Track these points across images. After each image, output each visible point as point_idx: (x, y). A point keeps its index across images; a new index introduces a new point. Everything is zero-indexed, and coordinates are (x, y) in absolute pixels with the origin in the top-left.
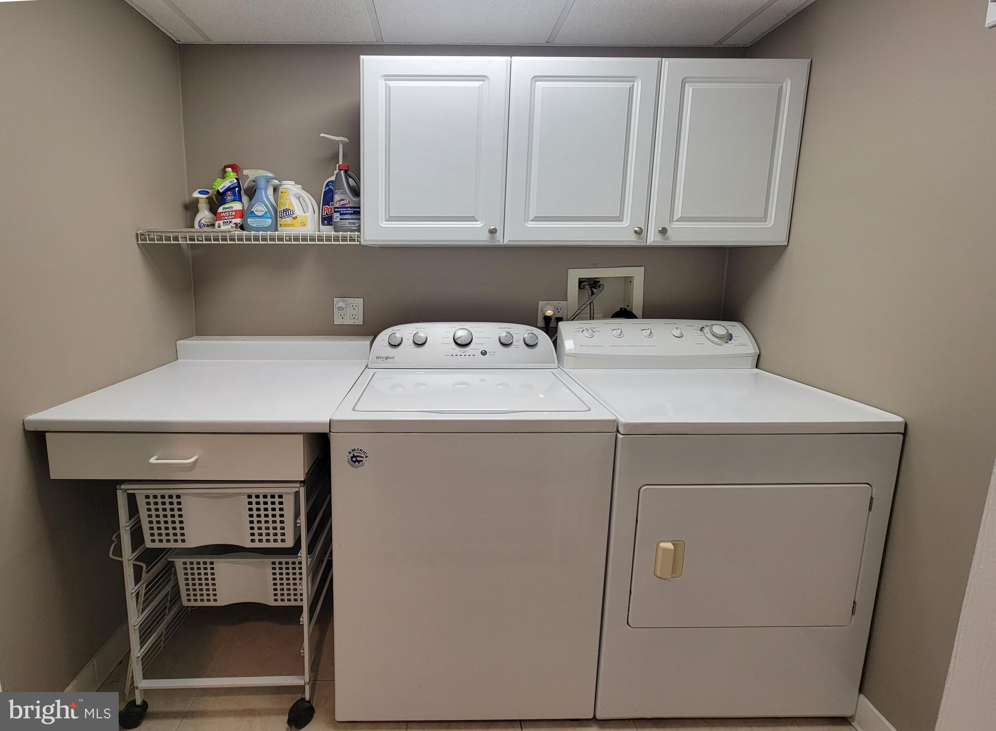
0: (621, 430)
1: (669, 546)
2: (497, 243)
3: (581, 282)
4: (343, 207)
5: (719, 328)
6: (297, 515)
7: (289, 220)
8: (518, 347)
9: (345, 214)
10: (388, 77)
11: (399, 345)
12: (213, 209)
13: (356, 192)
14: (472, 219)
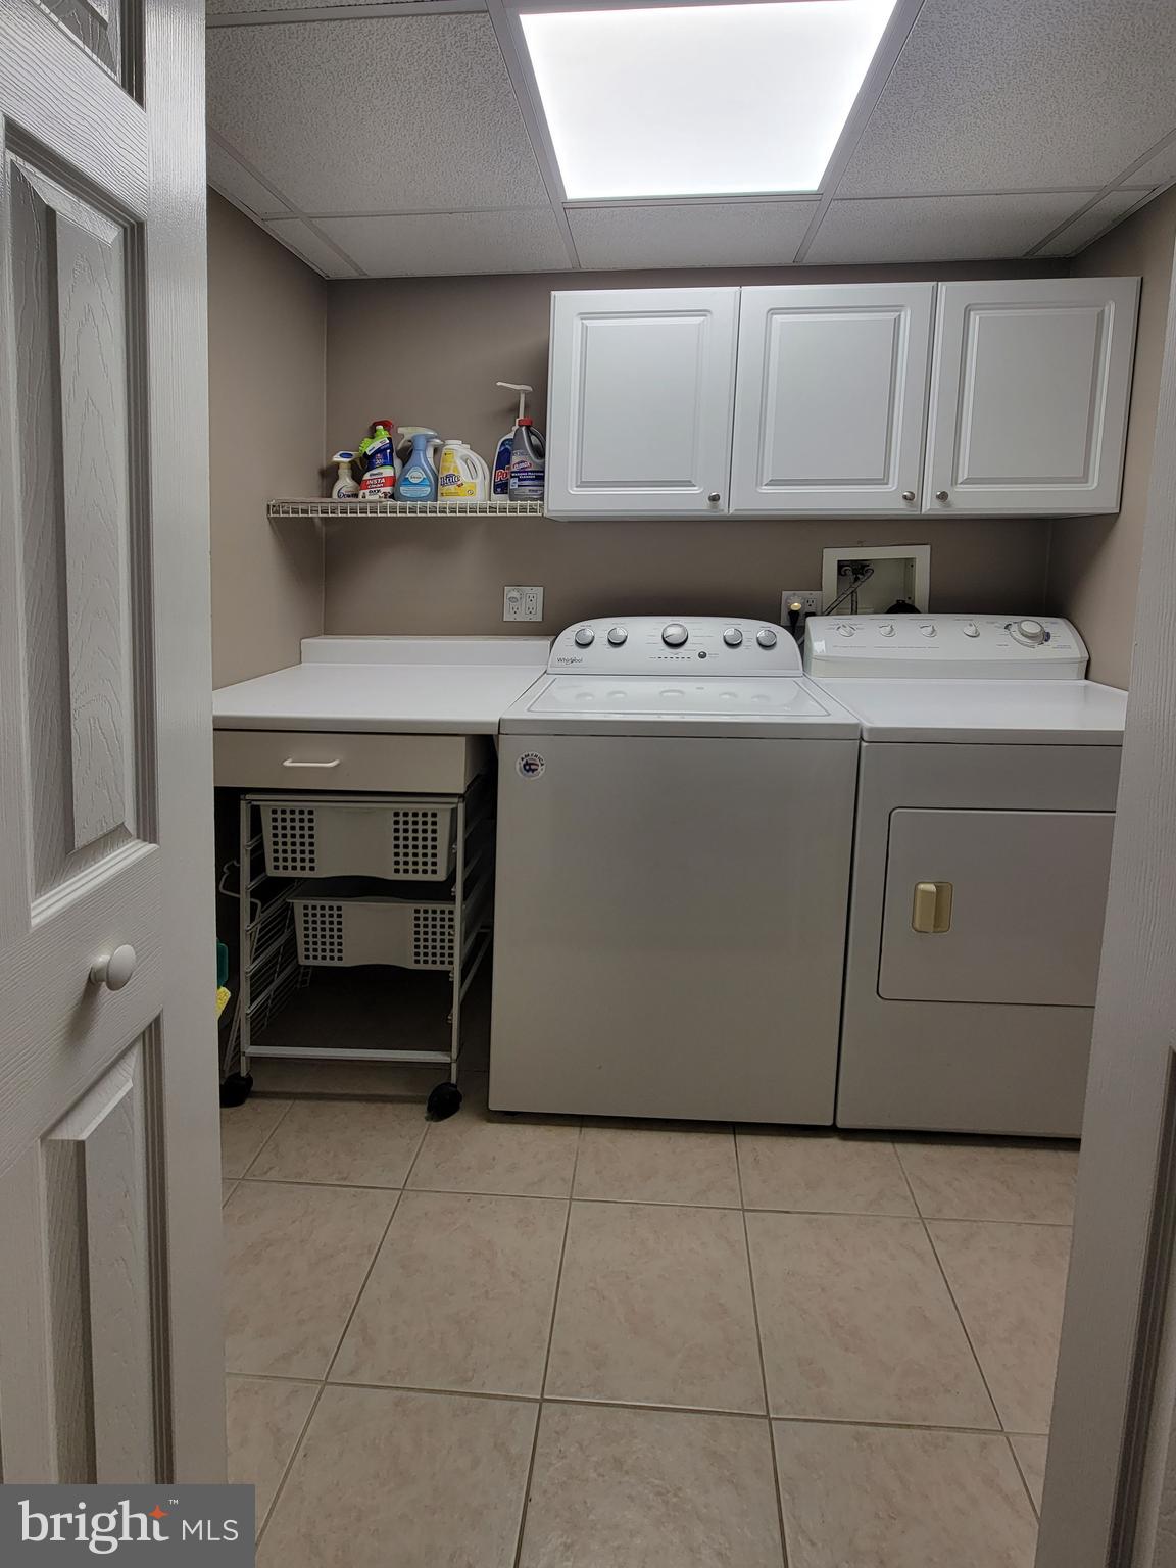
0: (865, 738)
1: (932, 888)
2: (722, 514)
3: (841, 565)
4: (523, 471)
5: (1031, 625)
6: (453, 839)
7: (452, 488)
8: (750, 649)
9: (525, 480)
10: (584, 316)
11: (590, 643)
12: (357, 476)
13: (540, 452)
14: (689, 484)
